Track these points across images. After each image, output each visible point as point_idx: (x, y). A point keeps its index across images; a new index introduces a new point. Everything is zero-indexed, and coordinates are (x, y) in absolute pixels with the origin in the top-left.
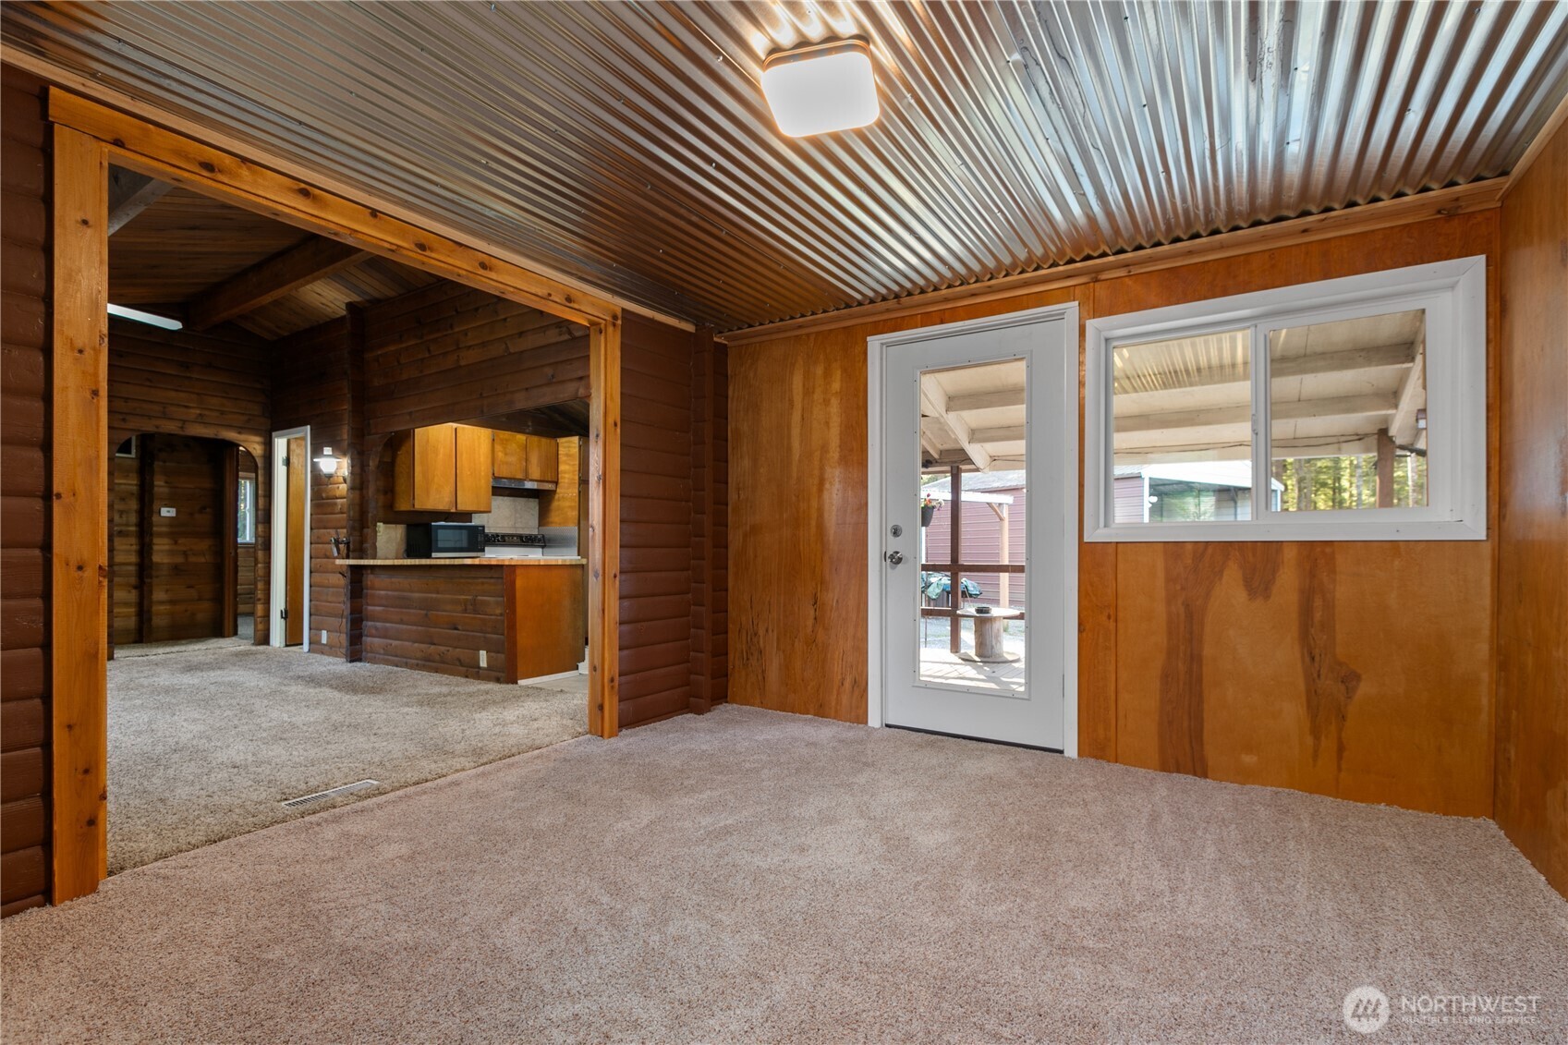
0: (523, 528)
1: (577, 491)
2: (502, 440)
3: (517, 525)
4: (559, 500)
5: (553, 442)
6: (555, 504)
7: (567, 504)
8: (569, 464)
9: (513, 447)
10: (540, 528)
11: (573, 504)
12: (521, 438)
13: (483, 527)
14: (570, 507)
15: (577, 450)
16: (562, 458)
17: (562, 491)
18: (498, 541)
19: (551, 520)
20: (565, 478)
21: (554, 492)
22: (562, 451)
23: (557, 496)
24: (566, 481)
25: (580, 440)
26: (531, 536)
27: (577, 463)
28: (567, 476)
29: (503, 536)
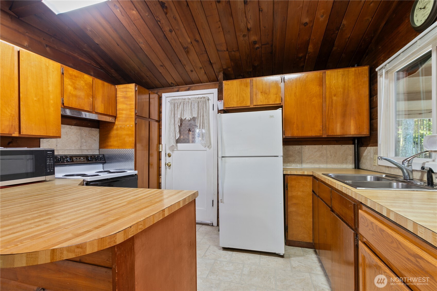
0: (87, 150)
1: (133, 123)
2: (71, 75)
3: (83, 148)
4: (117, 129)
5: (113, 87)
6: (114, 133)
7: (125, 132)
8: (126, 104)
9: (81, 83)
10: (101, 150)
11: (130, 133)
12: (88, 78)
13: (53, 151)
14: (128, 135)
15: (134, 93)
16: (120, 99)
17: (120, 123)
18: (67, 161)
19: (110, 144)
20: (122, 114)
21: (113, 124)
22: (119, 94)
23: (115, 127)
24: (124, 116)
25: (136, 86)
26: (94, 156)
27: (134, 102)
28: (124, 112)
29: (71, 157)
